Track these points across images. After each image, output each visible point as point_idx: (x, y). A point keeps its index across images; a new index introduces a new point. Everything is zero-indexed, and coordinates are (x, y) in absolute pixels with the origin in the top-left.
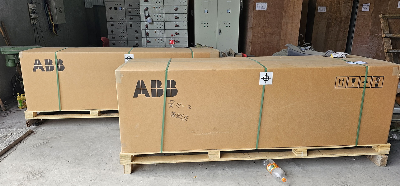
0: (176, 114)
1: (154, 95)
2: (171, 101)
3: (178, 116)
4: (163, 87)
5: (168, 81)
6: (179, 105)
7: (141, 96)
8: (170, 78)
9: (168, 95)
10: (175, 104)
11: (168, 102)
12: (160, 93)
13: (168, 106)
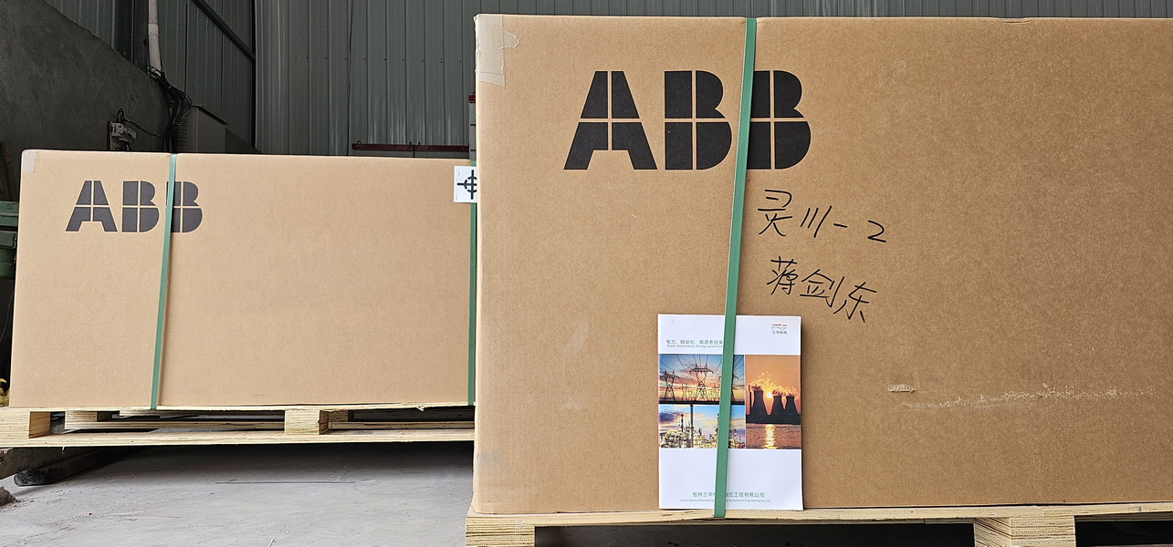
0: (802, 270)
1: (677, 160)
2: (771, 193)
3: (813, 286)
4: (734, 110)
5: (760, 79)
6: (815, 219)
7: (611, 162)
8: (768, 64)
9: (756, 159)
10: (797, 209)
11: (759, 199)
12: (714, 145)
13: (759, 221)
